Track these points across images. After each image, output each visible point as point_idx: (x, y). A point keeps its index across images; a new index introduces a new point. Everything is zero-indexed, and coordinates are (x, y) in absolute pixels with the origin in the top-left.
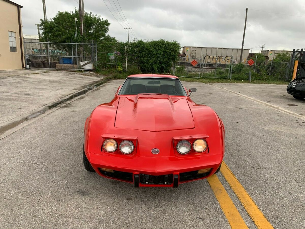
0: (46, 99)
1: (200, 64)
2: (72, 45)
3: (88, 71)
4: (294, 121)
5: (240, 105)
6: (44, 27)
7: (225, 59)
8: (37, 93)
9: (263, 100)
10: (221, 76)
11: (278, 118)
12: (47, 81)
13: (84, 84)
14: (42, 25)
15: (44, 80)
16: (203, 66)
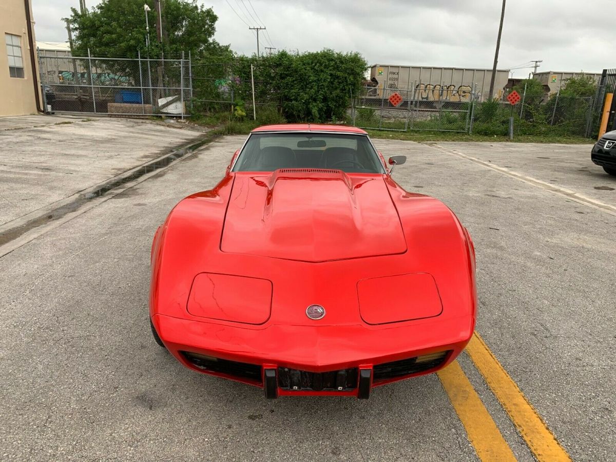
0: (84, 177)
1: (408, 102)
2: (140, 63)
3: (175, 118)
4: (612, 225)
5: (495, 190)
6: (79, 24)
7: (458, 92)
8: (65, 166)
9: (543, 178)
10: (450, 126)
11: (577, 217)
12: (87, 139)
13: (166, 145)
14: (74, 21)
15: (81, 138)
16: (413, 106)
